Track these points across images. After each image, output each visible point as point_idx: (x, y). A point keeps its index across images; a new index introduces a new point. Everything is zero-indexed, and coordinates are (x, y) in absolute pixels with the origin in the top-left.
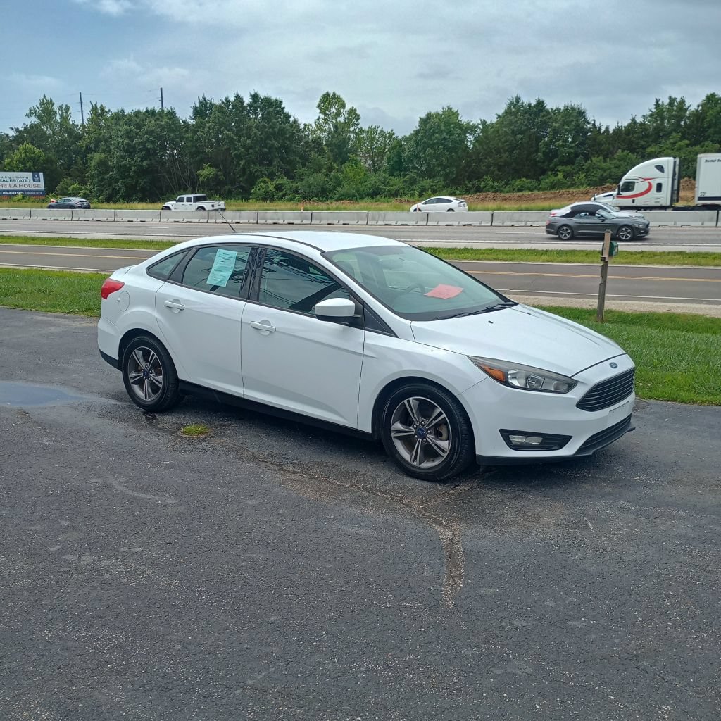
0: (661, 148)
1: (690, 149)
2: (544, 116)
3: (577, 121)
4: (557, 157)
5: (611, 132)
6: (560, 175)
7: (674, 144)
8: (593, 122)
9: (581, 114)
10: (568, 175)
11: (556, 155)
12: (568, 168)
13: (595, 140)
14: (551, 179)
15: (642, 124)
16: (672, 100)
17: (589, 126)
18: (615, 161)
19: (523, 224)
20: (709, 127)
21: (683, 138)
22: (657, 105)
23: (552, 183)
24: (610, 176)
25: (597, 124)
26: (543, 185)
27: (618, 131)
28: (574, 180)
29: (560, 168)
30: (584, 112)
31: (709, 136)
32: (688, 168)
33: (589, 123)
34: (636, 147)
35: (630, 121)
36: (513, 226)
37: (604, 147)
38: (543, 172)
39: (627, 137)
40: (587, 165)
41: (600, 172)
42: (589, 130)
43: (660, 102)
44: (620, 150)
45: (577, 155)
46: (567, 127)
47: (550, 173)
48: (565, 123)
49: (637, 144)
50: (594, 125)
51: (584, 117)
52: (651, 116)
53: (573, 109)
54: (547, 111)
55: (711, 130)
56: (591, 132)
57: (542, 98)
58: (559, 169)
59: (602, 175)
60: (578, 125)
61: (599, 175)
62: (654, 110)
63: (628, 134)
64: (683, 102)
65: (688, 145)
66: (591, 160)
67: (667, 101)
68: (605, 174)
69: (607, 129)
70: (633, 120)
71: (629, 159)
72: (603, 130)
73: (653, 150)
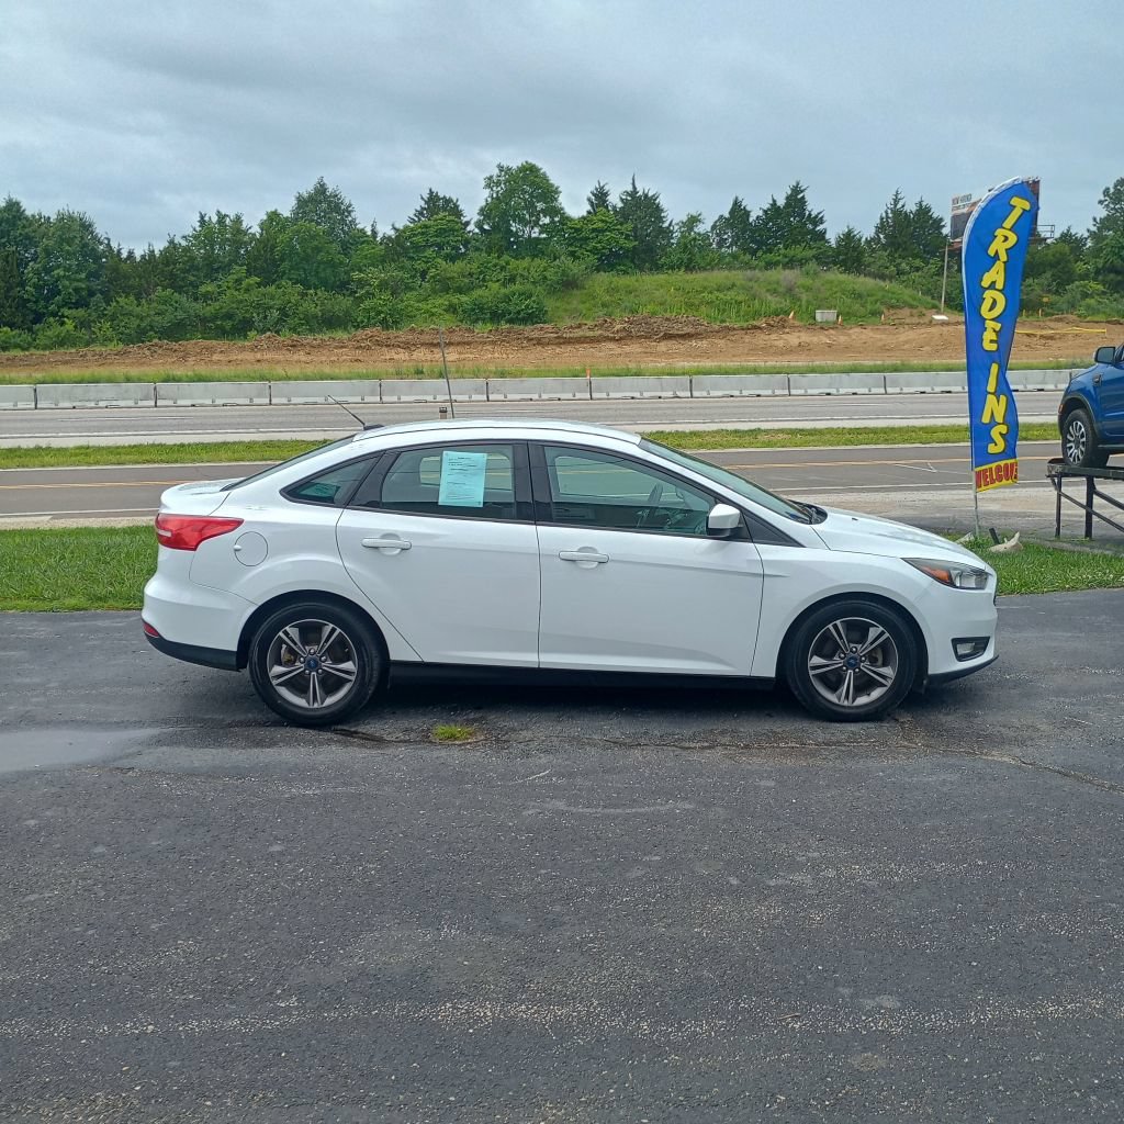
0: (219, 286)
1: (262, 289)
2: (24, 227)
3: (82, 238)
4: (59, 293)
5: (138, 259)
6: (70, 325)
7: (238, 281)
8: (106, 242)
9: (86, 227)
10: (83, 324)
11: (55, 292)
12: (81, 312)
13: (115, 270)
14: (53, 330)
15: (186, 250)
16: (222, 218)
17: (102, 247)
18: (155, 305)
19: (93, 404)
20: (282, 260)
21: (249, 273)
22: (202, 221)
23: (58, 336)
24: (152, 328)
25: (114, 245)
26: (42, 340)
27: (149, 259)
28: (94, 333)
29: (66, 311)
30: (90, 225)
31: (284, 273)
32: (265, 317)
33: (101, 243)
34: (182, 284)
35: (167, 244)
36: (74, 408)
37: (134, 282)
38: (38, 318)
39: (166, 269)
40: (110, 310)
41: (135, 323)
42: (104, 254)
43: (206, 219)
44: (159, 287)
45: (91, 294)
46: (67, 248)
47: (51, 319)
48: (62, 240)
49: (183, 279)
50: (109, 245)
51: (92, 233)
52: (195, 237)
53: (71, 218)
54: (26, 218)
55: (286, 264)
56: (106, 257)
57: (16, 197)
58: (66, 314)
59: (139, 326)
60: (85, 245)
61: (135, 326)
62: (198, 229)
63: (167, 265)
64: (238, 220)
65: (259, 285)
66: (118, 302)
67: (215, 219)
68: (143, 325)
69: (131, 253)
70: (171, 242)
71: (176, 302)
72: (124, 255)
73: (209, 289)
